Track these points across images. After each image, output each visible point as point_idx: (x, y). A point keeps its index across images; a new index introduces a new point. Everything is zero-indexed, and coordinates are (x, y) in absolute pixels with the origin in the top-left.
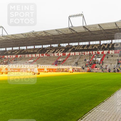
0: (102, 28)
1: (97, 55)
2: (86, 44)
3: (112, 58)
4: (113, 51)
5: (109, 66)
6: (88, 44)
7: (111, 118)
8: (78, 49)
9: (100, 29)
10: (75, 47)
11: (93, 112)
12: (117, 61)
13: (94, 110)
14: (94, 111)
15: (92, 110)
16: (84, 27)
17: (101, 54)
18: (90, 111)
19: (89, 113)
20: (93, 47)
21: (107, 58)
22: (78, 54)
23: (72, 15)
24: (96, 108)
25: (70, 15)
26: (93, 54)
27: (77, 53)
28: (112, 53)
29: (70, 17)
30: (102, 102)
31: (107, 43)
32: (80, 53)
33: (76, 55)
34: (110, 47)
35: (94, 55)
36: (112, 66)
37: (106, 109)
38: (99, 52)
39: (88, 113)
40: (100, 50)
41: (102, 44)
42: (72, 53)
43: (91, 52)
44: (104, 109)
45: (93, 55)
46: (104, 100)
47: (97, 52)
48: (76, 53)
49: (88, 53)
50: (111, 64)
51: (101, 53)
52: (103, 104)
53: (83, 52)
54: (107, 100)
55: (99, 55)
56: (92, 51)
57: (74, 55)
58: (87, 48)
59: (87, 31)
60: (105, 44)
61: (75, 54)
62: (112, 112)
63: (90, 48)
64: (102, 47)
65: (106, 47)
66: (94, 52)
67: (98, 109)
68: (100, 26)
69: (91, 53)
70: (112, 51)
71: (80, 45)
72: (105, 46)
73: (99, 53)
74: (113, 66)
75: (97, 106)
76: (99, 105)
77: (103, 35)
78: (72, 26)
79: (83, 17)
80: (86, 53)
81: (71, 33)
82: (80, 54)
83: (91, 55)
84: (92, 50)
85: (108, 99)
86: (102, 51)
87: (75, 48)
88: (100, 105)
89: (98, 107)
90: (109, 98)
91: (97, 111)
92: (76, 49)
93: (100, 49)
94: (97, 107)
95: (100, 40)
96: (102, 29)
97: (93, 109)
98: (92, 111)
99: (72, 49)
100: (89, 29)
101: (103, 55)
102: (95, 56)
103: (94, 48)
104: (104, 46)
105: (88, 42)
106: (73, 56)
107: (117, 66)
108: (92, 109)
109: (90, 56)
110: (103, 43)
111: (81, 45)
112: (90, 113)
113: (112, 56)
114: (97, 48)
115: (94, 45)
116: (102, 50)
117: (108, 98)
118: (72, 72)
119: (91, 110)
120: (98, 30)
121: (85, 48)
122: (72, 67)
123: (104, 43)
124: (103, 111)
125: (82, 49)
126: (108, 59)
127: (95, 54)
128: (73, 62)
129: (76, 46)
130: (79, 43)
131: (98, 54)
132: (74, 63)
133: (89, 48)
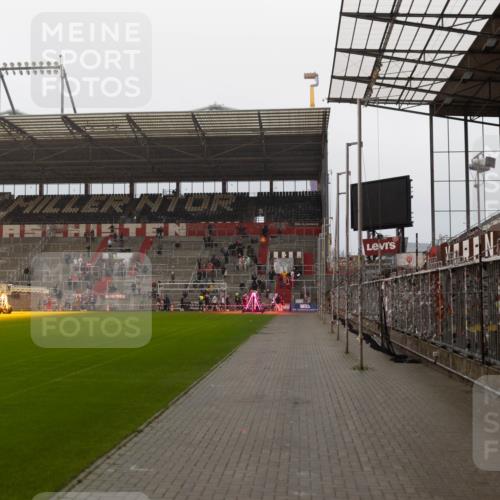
0: (139, 130)
1: (118, 238)
2: (72, 193)
3: (176, 255)
4: (181, 225)
5: (165, 286)
6: (83, 193)
7: (164, 495)
8: (37, 211)
9: (132, 136)
10: (23, 204)
11: (91, 477)
12: (196, 266)
13: (97, 467)
14: (98, 471)
15: (87, 470)
16: (65, 119)
17: (134, 235)
18: (82, 476)
19: (75, 481)
20: (100, 207)
21: (159, 253)
22: (39, 234)
23: (19, 64)
24: (108, 458)
25: (5, 64)
26: (103, 235)
27: (33, 230)
28: (176, 234)
29: (6, 69)
30: (133, 432)
31: (161, 192)
32: (48, 227)
33: (26, 236)
34: (171, 208)
35: (107, 238)
36: (176, 286)
37: (146, 461)
38: (126, 226)
39: (70, 485)
40: (132, 222)
41: (138, 197)
42: (12, 226)
43: (93, 227)
44: (139, 459)
45: (100, 240)
46: (141, 425)
47: (117, 226)
48: (28, 228)
49: (82, 229)
50: (173, 278)
51: (132, 233)
52: (136, 439)
53: (60, 226)
54: (153, 424)
55: (124, 238)
56: (99, 223)
57: (17, 235)
58: (76, 210)
59: (79, 136)
60: (153, 197)
61: (22, 232)
62: (171, 469)
63: (88, 209)
64: (140, 207)
65: (155, 208)
66: (106, 228)
67: (114, 464)
68: (134, 124)
69: (93, 232)
70: (179, 225)
71: (45, 193)
72: (150, 203)
73: (127, 230)
74: (181, 286)
75: (108, 452)
76: (120, 448)
77: (144, 160)
78: (14, 112)
79: (64, 76)
80: (72, 229)
81: (8, 139)
82: (44, 233)
83: (93, 239)
84: (99, 219)
85: (156, 418)
86: (139, 226)
87: (24, 208)
88: (124, 445)
89: (116, 456)
90: (160, 415)
91: (111, 470)
92: (27, 211)
93: (130, 215)
94: (109, 454)
95: (132, 181)
96: (139, 135)
97: (93, 467)
98: (90, 473)
99: (11, 209)
100: (88, 130)
101: (141, 240)
102: (110, 242)
103: (104, 210)
104: (146, 205)
105: (83, 185)
106: (16, 241)
107: (195, 286)
108: (88, 468)
109: (90, 244)
110: (144, 192)
111: (53, 197)
112: (80, 482)
113: (178, 245)
114: (119, 210)
115: (108, 196)
116: (138, 221)
117: (157, 414)
118: (10, 311)
119: (83, 471)
120: (123, 136)
121: (68, 209)
122: (9, 287)
123: (150, 192)
124: (133, 468)
125: (56, 210)
126: (163, 256)
127: (108, 235)
128: (14, 265)
129: (27, 199)
130: (45, 186)
131: (121, 237)
132: (17, 271)
133: (83, 211)
